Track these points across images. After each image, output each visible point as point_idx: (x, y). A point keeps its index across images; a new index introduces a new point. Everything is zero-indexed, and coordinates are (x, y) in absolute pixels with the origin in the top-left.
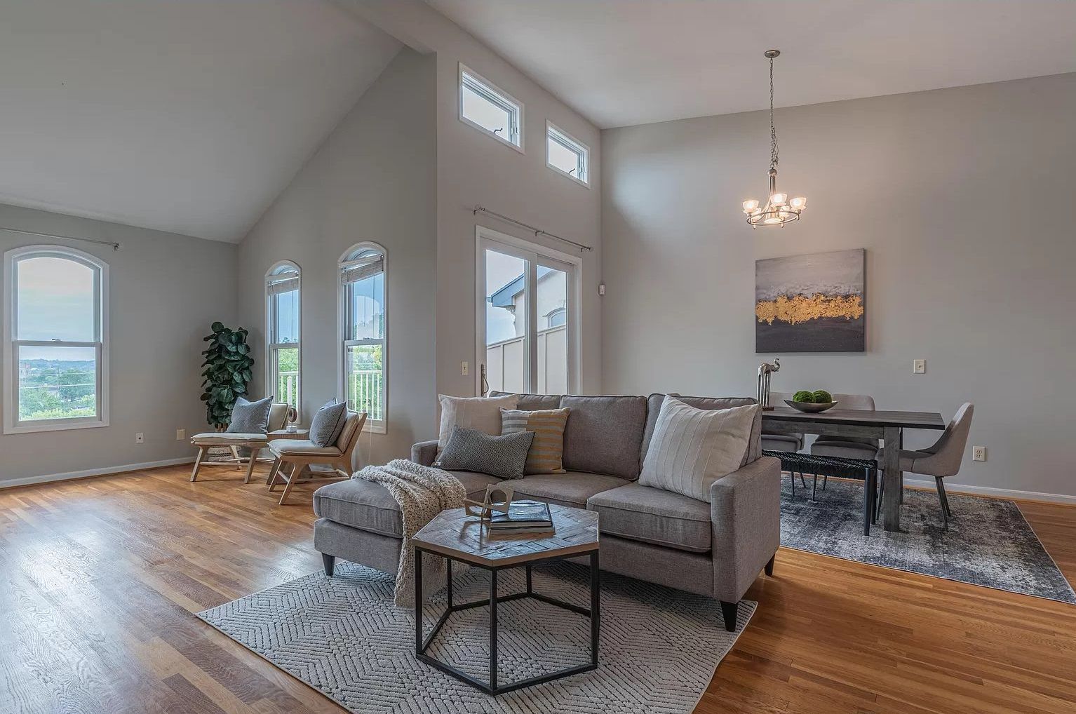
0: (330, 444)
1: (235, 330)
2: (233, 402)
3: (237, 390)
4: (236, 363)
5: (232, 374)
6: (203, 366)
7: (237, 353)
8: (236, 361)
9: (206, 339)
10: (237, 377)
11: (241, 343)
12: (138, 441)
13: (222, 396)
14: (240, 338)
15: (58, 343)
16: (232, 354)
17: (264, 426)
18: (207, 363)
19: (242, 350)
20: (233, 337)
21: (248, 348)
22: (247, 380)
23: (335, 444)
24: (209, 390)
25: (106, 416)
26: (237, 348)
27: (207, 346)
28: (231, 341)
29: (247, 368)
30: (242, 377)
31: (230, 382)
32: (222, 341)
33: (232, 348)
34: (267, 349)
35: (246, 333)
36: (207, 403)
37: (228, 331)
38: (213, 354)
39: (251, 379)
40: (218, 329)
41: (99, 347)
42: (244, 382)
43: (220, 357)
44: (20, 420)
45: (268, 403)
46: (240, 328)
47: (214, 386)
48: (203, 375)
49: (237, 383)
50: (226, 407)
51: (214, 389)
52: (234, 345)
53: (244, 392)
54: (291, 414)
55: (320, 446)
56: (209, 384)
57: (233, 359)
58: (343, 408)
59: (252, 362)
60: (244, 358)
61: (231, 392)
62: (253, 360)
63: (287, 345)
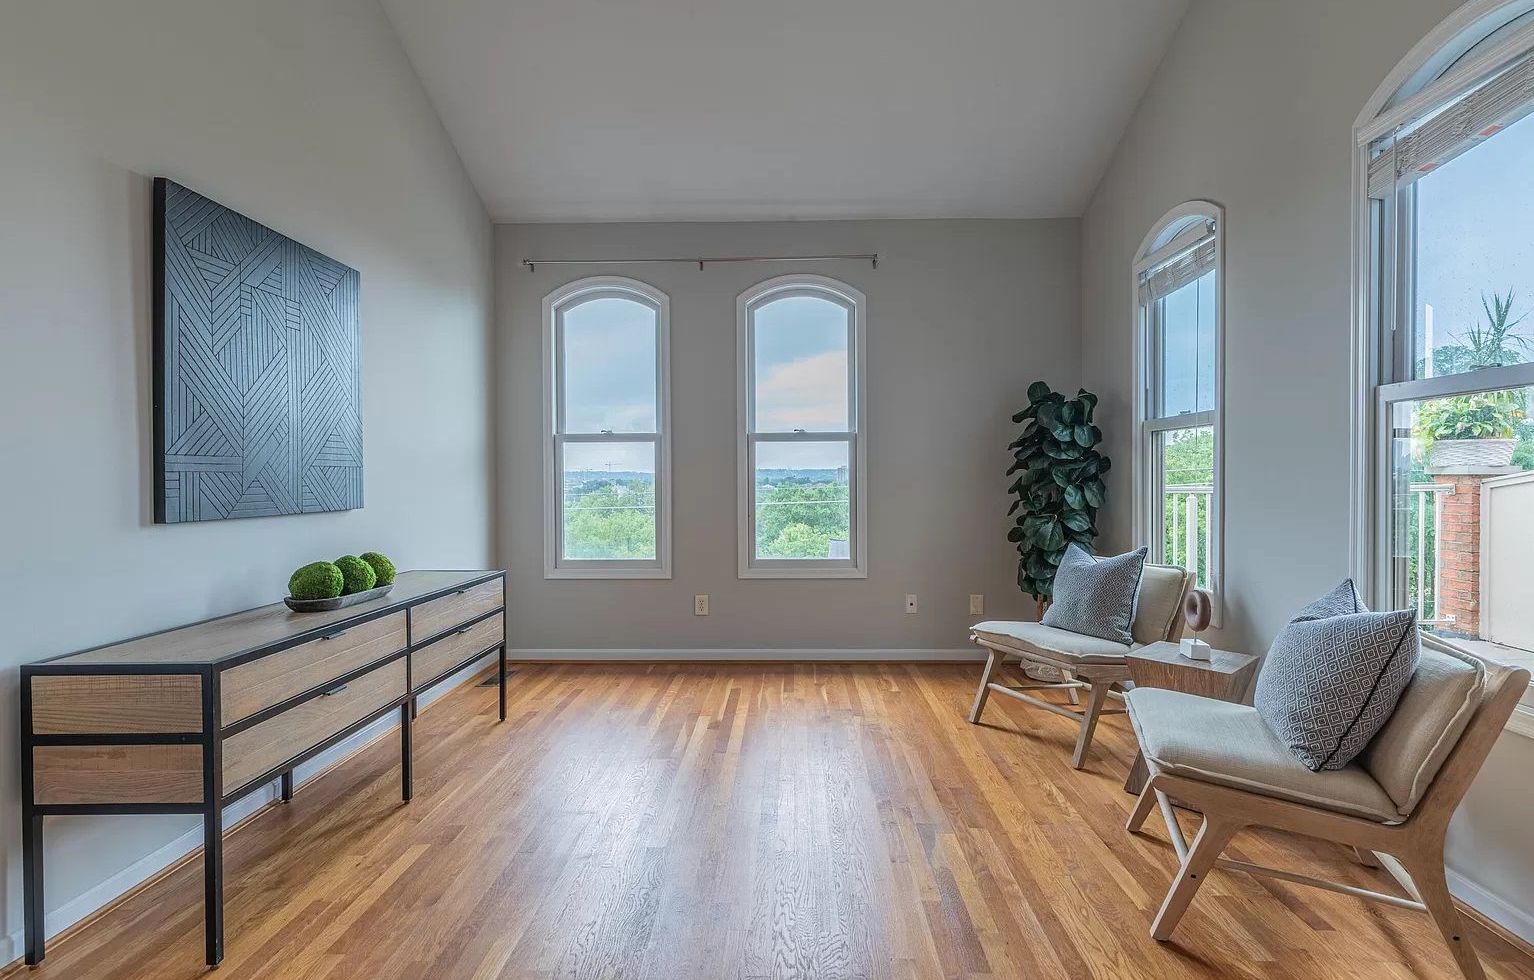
0: (1340, 759)
1: (1071, 396)
2: (1061, 551)
3: (1073, 525)
4: (1073, 466)
5: (1064, 490)
6: (1010, 472)
7: (1073, 444)
8: (1070, 462)
9: (1017, 419)
10: (1072, 498)
11: (1081, 424)
12: (910, 609)
13: (1043, 537)
14: (1080, 413)
15: (801, 436)
16: (1062, 446)
17: (1125, 623)
18: (1018, 466)
19: (1082, 437)
20: (1066, 411)
21: (1096, 434)
22: (1094, 504)
23: (1363, 763)
24: (1021, 521)
25: (862, 560)
26: (1072, 434)
27: (1019, 430)
28: (1060, 419)
29: (1094, 478)
30: (1083, 496)
31: (1056, 508)
32: (1045, 420)
33: (1062, 435)
34: (1136, 432)
35: (1093, 400)
36: (1019, 548)
37: (1058, 399)
38: (1029, 447)
39: (1104, 501)
40: (1039, 395)
41: (854, 440)
42: (1089, 510)
43: (1040, 454)
44: (757, 558)
45: (1135, 564)
46: (1082, 391)
47: (1030, 514)
48: (1010, 491)
49: (1073, 510)
50: (1051, 561)
51: (1029, 521)
52: (1066, 427)
53: (1089, 531)
54: (1193, 608)
55: (1300, 763)
56: (1021, 511)
57: (1064, 457)
58: (1403, 630)
59: (1105, 464)
60: (1088, 454)
61: (1059, 528)
62: (1107, 460)
63: (1186, 420)
